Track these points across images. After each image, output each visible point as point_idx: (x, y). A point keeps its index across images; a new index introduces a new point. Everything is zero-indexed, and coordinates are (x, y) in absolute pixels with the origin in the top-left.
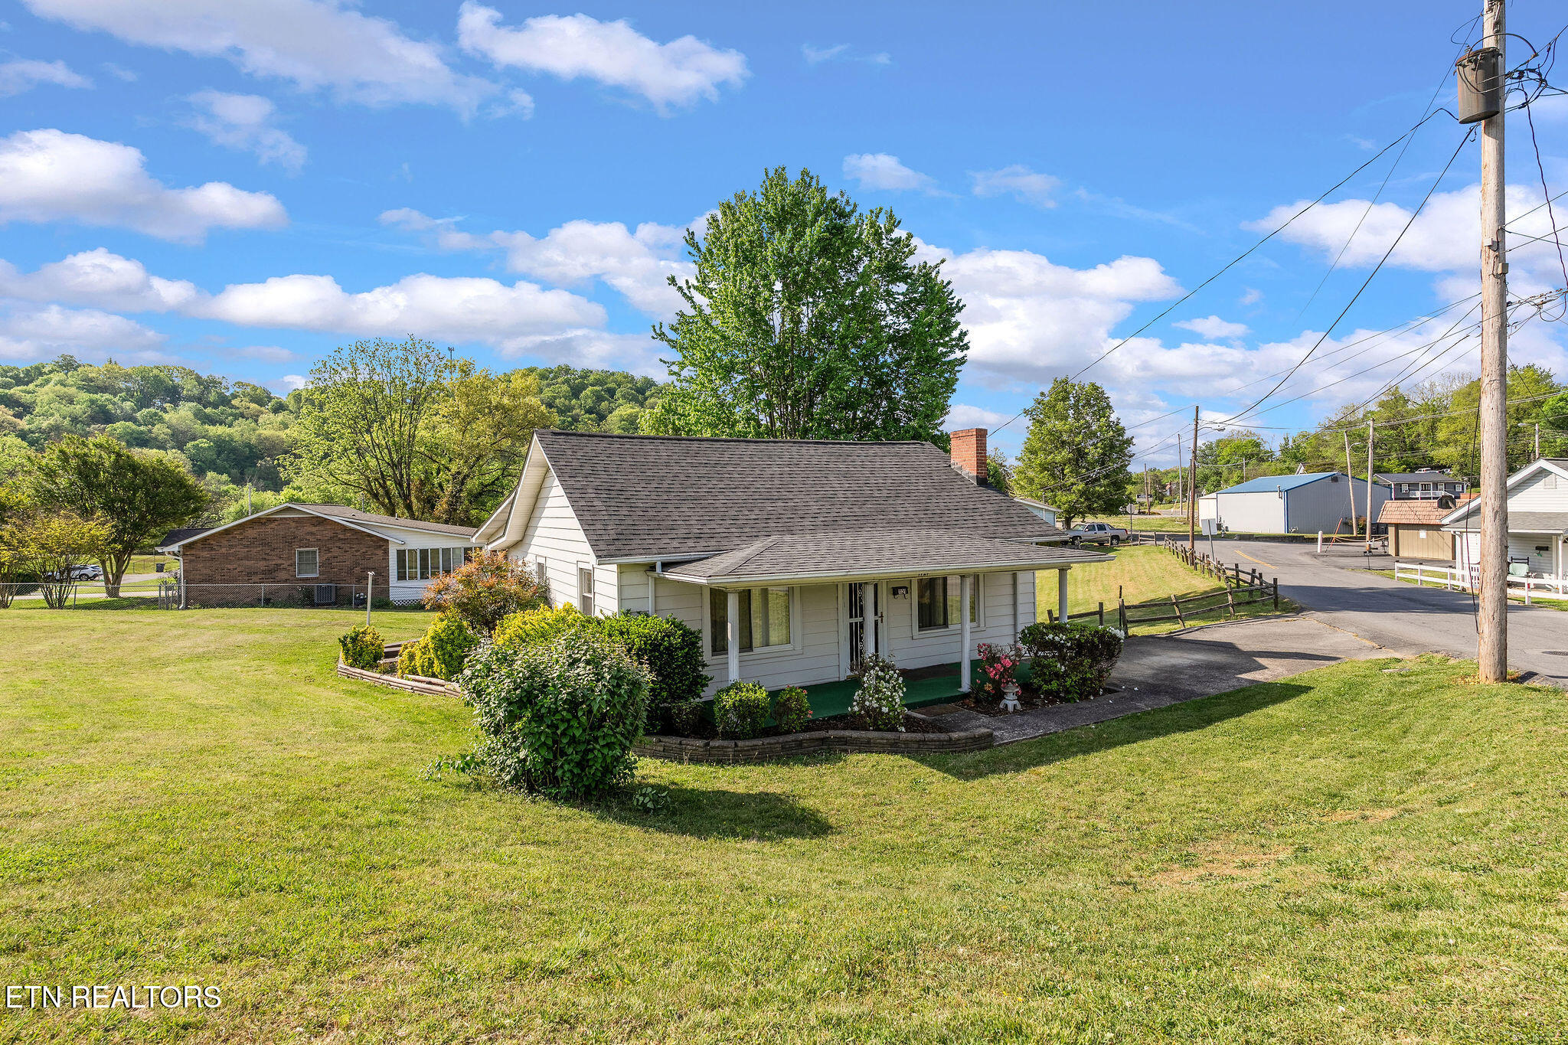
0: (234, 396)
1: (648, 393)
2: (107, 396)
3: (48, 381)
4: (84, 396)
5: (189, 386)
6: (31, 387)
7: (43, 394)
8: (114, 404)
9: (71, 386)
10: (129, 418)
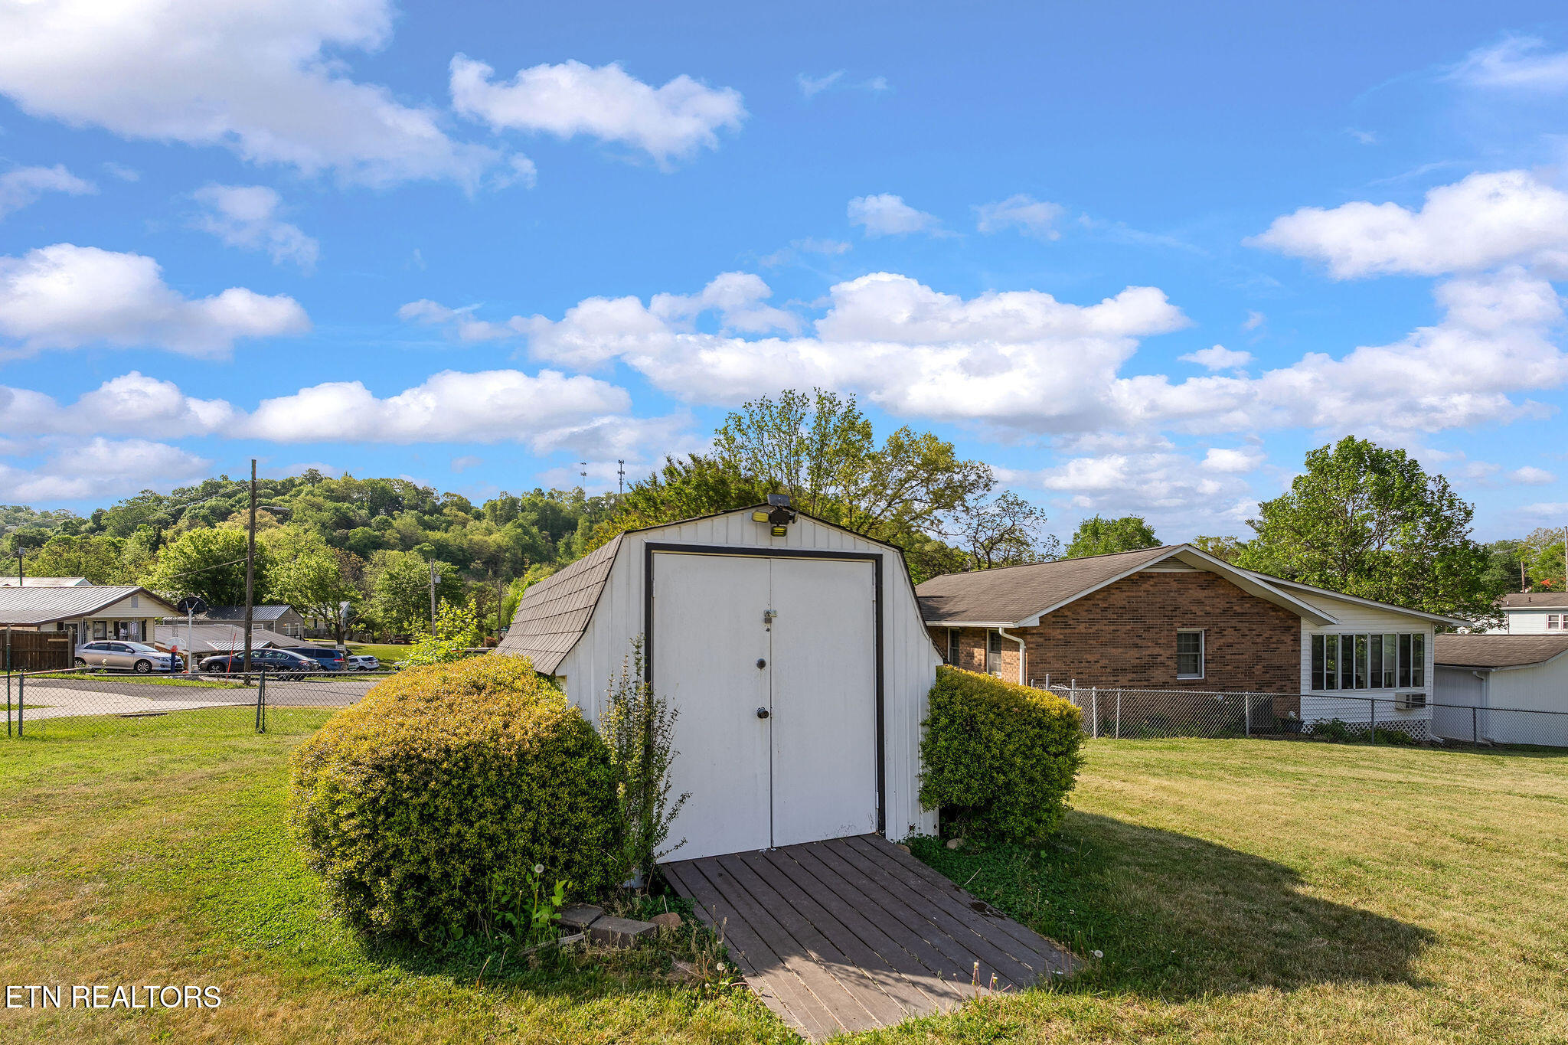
0: (445, 505)
2: (347, 505)
3: (299, 492)
4: (330, 504)
5: (408, 498)
6: (287, 497)
7: (298, 503)
8: (354, 511)
9: (320, 496)
10: (366, 524)
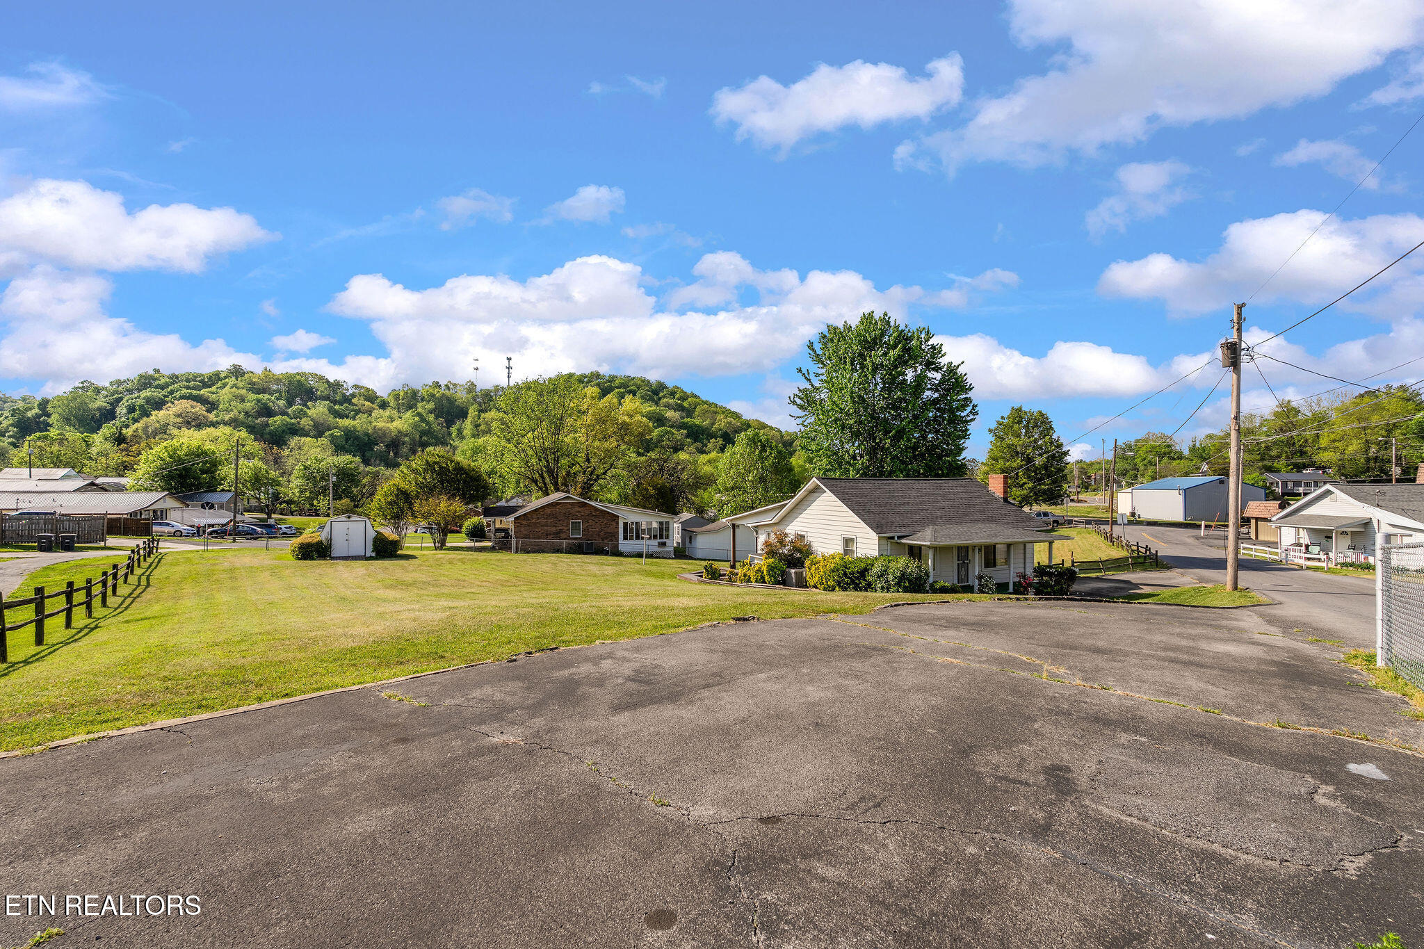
0: (353, 396)
1: (661, 395)
2: (267, 396)
3: (224, 386)
4: (252, 396)
5: (321, 389)
6: (214, 389)
7: (224, 395)
8: (273, 402)
9: (243, 388)
10: (284, 413)
